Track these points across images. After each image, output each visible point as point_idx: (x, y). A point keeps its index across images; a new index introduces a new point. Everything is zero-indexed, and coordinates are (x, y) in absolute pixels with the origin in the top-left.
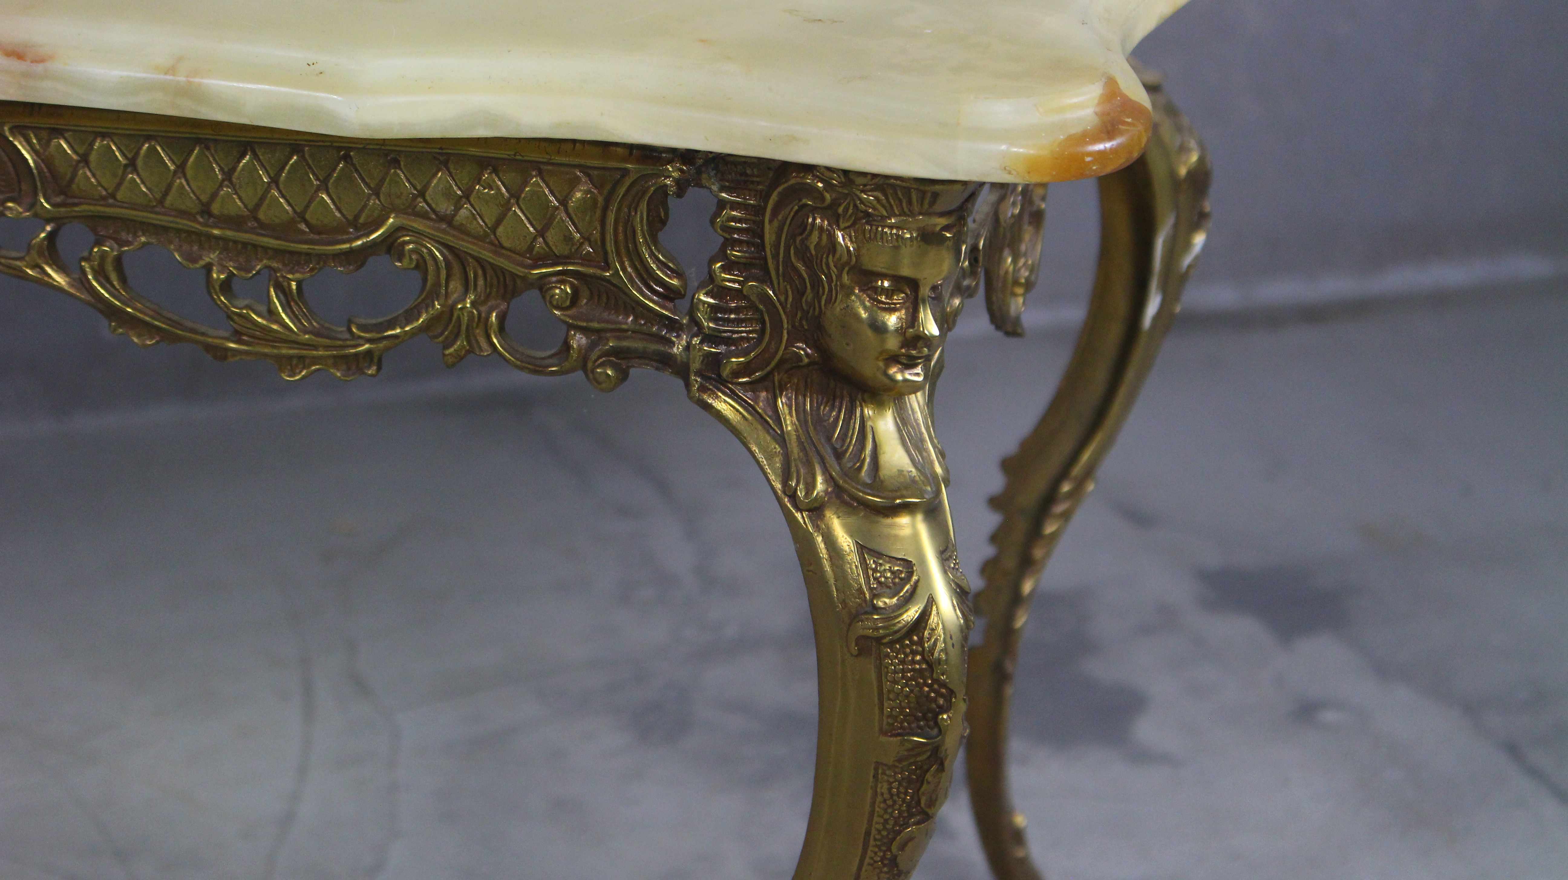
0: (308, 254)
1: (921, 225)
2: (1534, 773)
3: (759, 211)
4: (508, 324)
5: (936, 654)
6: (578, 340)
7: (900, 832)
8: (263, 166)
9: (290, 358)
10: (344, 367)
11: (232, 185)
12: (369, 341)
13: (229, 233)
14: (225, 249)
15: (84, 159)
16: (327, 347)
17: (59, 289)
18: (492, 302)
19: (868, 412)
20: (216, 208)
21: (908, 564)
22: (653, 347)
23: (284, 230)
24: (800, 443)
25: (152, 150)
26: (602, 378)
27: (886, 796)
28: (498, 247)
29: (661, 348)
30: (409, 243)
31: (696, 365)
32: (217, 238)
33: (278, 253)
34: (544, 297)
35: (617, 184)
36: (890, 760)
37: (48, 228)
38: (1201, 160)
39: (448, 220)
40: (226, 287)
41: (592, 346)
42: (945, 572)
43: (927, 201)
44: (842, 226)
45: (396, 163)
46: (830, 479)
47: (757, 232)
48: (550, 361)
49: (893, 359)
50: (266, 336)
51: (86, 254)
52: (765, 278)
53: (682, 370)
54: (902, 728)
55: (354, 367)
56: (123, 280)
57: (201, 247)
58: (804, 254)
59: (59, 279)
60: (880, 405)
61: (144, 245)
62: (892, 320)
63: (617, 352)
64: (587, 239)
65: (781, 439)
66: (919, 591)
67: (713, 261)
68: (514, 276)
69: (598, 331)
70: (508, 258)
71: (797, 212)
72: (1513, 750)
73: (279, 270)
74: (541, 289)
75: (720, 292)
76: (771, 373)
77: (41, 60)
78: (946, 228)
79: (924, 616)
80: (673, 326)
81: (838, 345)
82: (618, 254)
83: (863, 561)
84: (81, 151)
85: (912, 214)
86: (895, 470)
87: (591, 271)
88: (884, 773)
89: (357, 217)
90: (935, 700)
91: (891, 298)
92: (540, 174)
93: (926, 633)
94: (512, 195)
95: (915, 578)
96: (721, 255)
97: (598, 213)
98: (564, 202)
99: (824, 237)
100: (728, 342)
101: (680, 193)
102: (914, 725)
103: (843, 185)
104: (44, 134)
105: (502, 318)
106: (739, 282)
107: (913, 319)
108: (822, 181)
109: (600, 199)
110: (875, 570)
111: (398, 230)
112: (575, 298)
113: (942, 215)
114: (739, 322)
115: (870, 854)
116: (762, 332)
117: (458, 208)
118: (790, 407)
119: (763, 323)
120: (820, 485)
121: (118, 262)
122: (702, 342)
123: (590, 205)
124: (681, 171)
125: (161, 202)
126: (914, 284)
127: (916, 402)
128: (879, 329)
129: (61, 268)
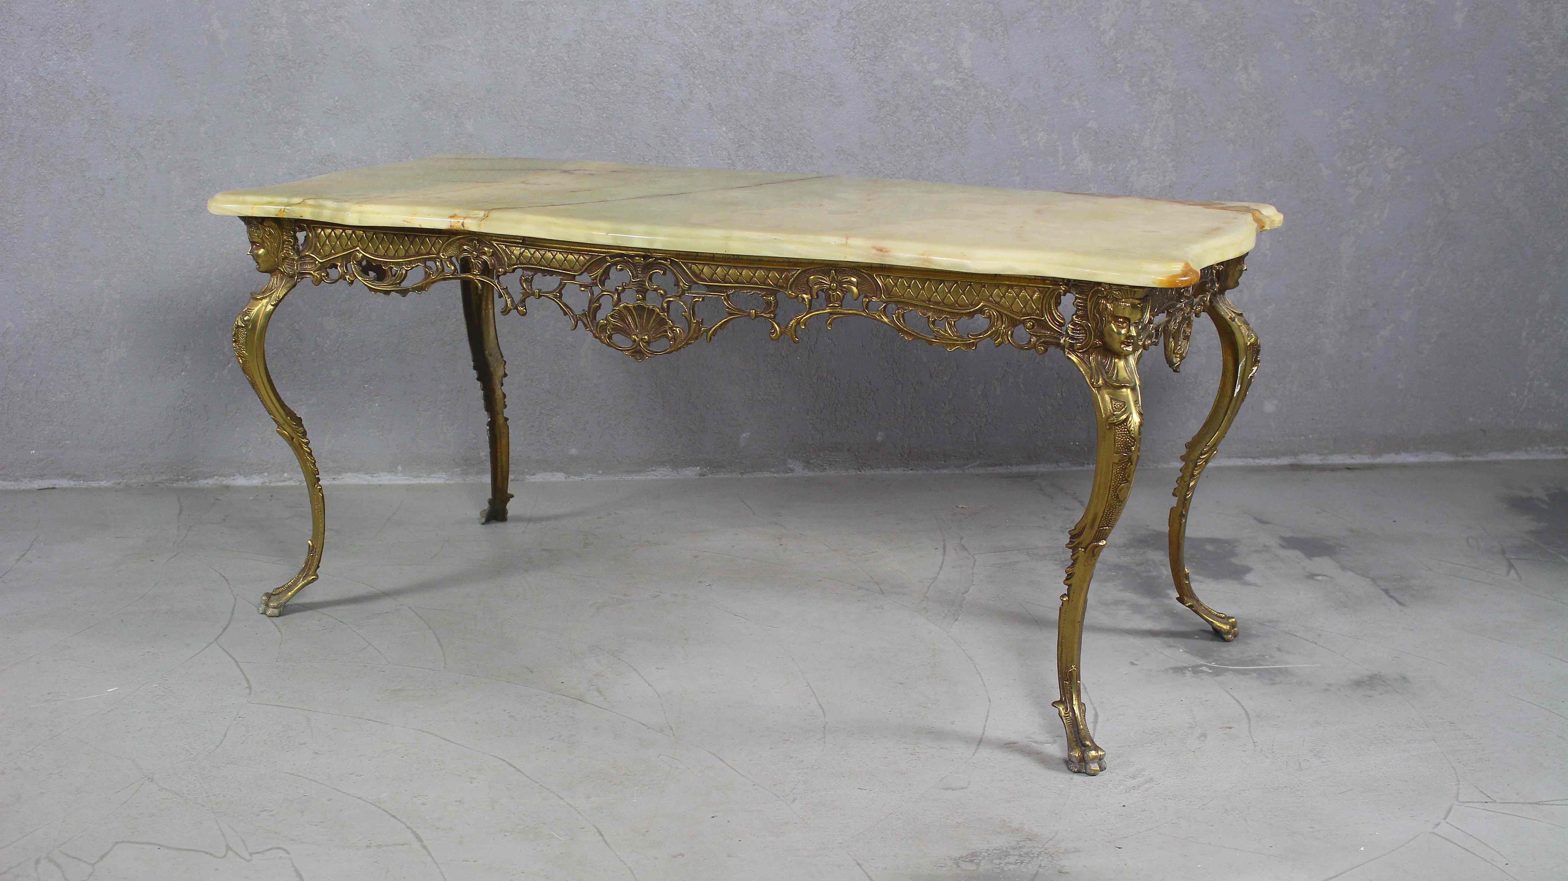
0: (957, 313)
1: (1131, 301)
2: (1391, 597)
3: (1086, 300)
4: (1014, 335)
5: (1131, 429)
6: (1033, 339)
7: (1119, 486)
8: (946, 287)
9: (950, 344)
10: (965, 347)
11: (937, 292)
12: (973, 339)
13: (935, 307)
14: (934, 312)
15: (896, 285)
16: (961, 341)
17: (885, 323)
18: (1010, 328)
19: (1117, 360)
20: (932, 299)
21: (1124, 403)
22: (1055, 341)
23: (951, 306)
24: (1096, 369)
25: (915, 282)
26: (1040, 350)
27: (1115, 474)
28: (1012, 312)
29: (1057, 341)
30: (986, 310)
31: (1067, 346)
32: (932, 308)
33: (949, 313)
34: (1024, 326)
35: (1047, 292)
36: (1116, 461)
37: (884, 305)
38: (1256, 340)
39: (998, 303)
40: (933, 323)
41: (1037, 341)
42: (1136, 409)
43: (1132, 294)
44: (1109, 302)
45: (984, 286)
46: (1104, 379)
47: (1085, 307)
48: (1025, 345)
49: (1123, 343)
50: (943, 337)
51: (894, 313)
52: (1088, 320)
53: (1063, 348)
54: (1121, 451)
55: (969, 347)
56: (904, 320)
57: (927, 310)
58: (1099, 312)
59: (886, 320)
60: (1120, 359)
61: (911, 310)
62: (1123, 331)
63: (1044, 342)
64: (1037, 308)
65: (1091, 368)
66: (1127, 410)
67: (1073, 315)
68: (1016, 319)
69: (1039, 336)
70: (1015, 315)
71: (1097, 299)
72: (1386, 591)
73: (949, 318)
74: (1024, 324)
75: (1075, 324)
76: (1088, 349)
77: (887, 252)
78: (1139, 304)
79: (1127, 418)
80: (1061, 334)
81: (1107, 339)
82: (1046, 313)
83: (1111, 402)
84: (895, 282)
85: (1128, 298)
86: (1122, 378)
87: (1038, 318)
88: (1115, 466)
89: (972, 303)
90: (1130, 443)
91: (1123, 324)
92: (1025, 290)
93: (1128, 423)
94: (1017, 296)
95: (1126, 407)
96: (1076, 314)
97: (1041, 300)
98: (1031, 298)
99: (1104, 306)
100: (1076, 339)
101: (1064, 295)
102: (1124, 450)
103: (1109, 289)
104: (885, 277)
105: (1012, 333)
106: (1080, 322)
107: (1129, 330)
108: (1104, 288)
109: (1042, 297)
110: (1115, 404)
111: (983, 306)
112: (1033, 326)
113: (1137, 299)
114: (1079, 334)
115: (1110, 493)
116: (1086, 337)
117: (1001, 299)
118: (1094, 360)
119: (1087, 335)
120: (1100, 382)
121: (903, 315)
122: (1069, 339)
123: (1039, 298)
124: (1065, 288)
125: (917, 297)
126: (1129, 320)
127: (1132, 360)
128: (1119, 333)
129: (887, 317)
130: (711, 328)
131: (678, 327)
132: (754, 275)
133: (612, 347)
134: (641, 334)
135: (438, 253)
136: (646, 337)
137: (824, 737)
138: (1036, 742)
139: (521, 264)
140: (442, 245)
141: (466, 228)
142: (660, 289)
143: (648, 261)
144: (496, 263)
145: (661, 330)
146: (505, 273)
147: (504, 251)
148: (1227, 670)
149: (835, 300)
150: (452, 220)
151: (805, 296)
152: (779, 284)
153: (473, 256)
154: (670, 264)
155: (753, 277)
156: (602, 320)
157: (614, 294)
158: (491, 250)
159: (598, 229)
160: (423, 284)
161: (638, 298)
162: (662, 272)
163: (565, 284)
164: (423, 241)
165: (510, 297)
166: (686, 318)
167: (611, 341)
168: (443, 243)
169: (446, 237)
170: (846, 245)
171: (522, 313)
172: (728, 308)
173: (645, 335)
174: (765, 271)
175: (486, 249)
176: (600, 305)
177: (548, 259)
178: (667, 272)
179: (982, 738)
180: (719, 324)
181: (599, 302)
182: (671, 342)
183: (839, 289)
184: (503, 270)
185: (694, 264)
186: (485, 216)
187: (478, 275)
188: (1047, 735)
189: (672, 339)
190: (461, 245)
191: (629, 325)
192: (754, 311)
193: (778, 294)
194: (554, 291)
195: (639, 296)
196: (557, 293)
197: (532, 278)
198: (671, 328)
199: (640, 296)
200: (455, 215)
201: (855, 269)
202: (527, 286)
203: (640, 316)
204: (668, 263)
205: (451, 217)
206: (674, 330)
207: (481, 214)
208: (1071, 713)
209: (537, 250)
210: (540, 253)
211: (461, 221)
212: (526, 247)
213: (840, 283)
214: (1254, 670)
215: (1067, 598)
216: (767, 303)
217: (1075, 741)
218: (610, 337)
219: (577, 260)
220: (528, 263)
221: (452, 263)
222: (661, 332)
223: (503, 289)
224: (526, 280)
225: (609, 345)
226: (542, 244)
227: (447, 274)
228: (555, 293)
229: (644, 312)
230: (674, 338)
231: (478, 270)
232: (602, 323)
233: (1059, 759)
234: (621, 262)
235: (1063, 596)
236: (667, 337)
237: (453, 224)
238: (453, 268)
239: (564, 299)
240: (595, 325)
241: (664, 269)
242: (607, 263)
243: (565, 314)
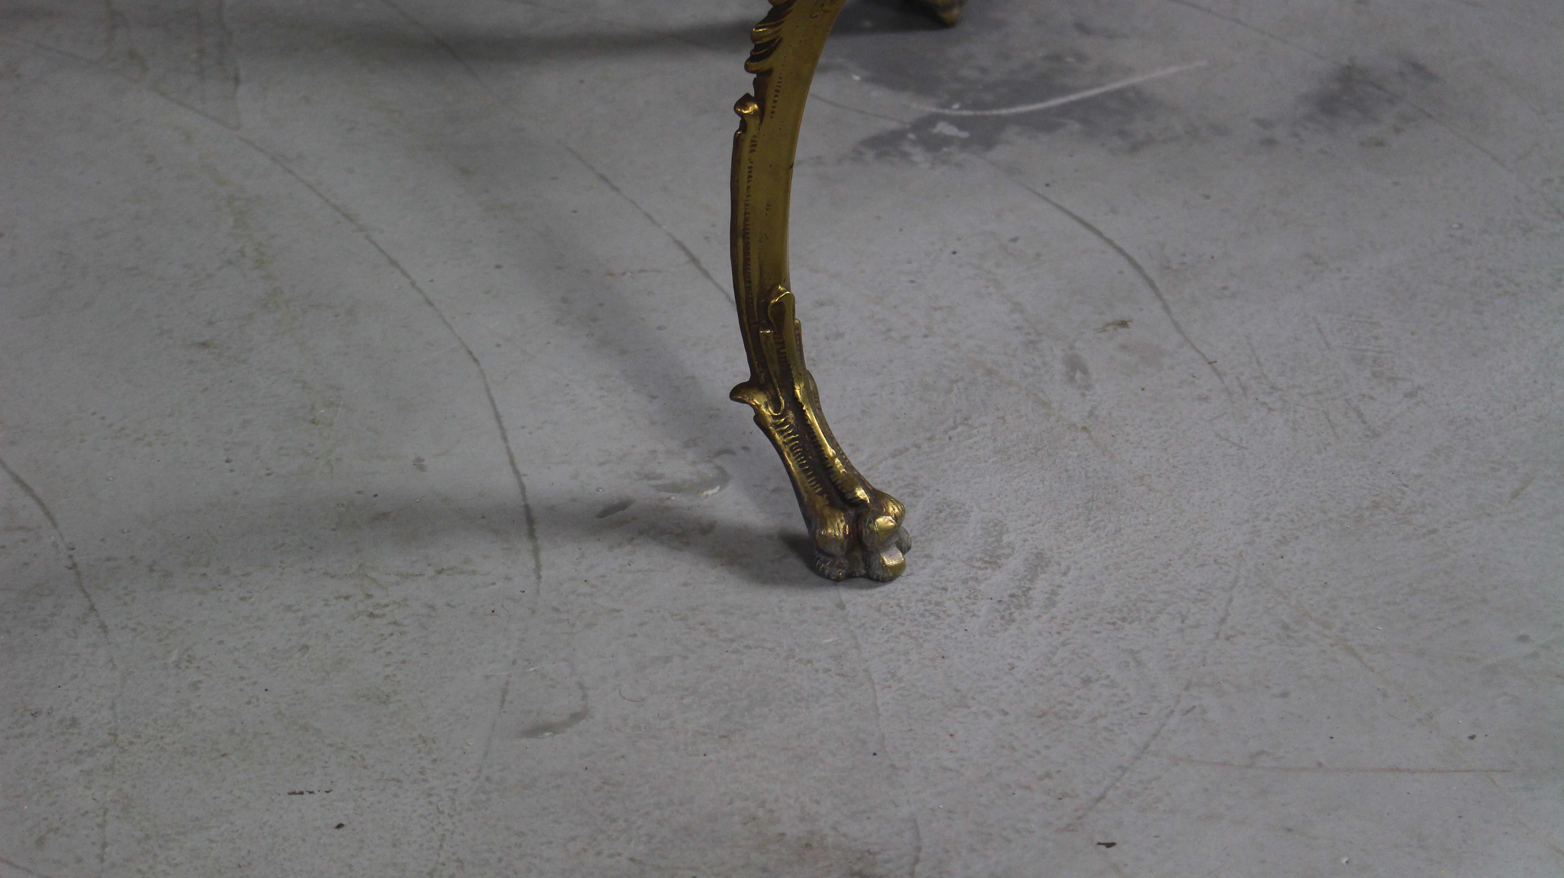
137: (92, 608)
138: (676, 488)
148: (1002, 123)
179: (527, 508)
188: (690, 455)
208: (791, 414)
214: (1065, 111)
215: (756, 106)
217: (821, 494)
233: (770, 537)
235: (743, 102)
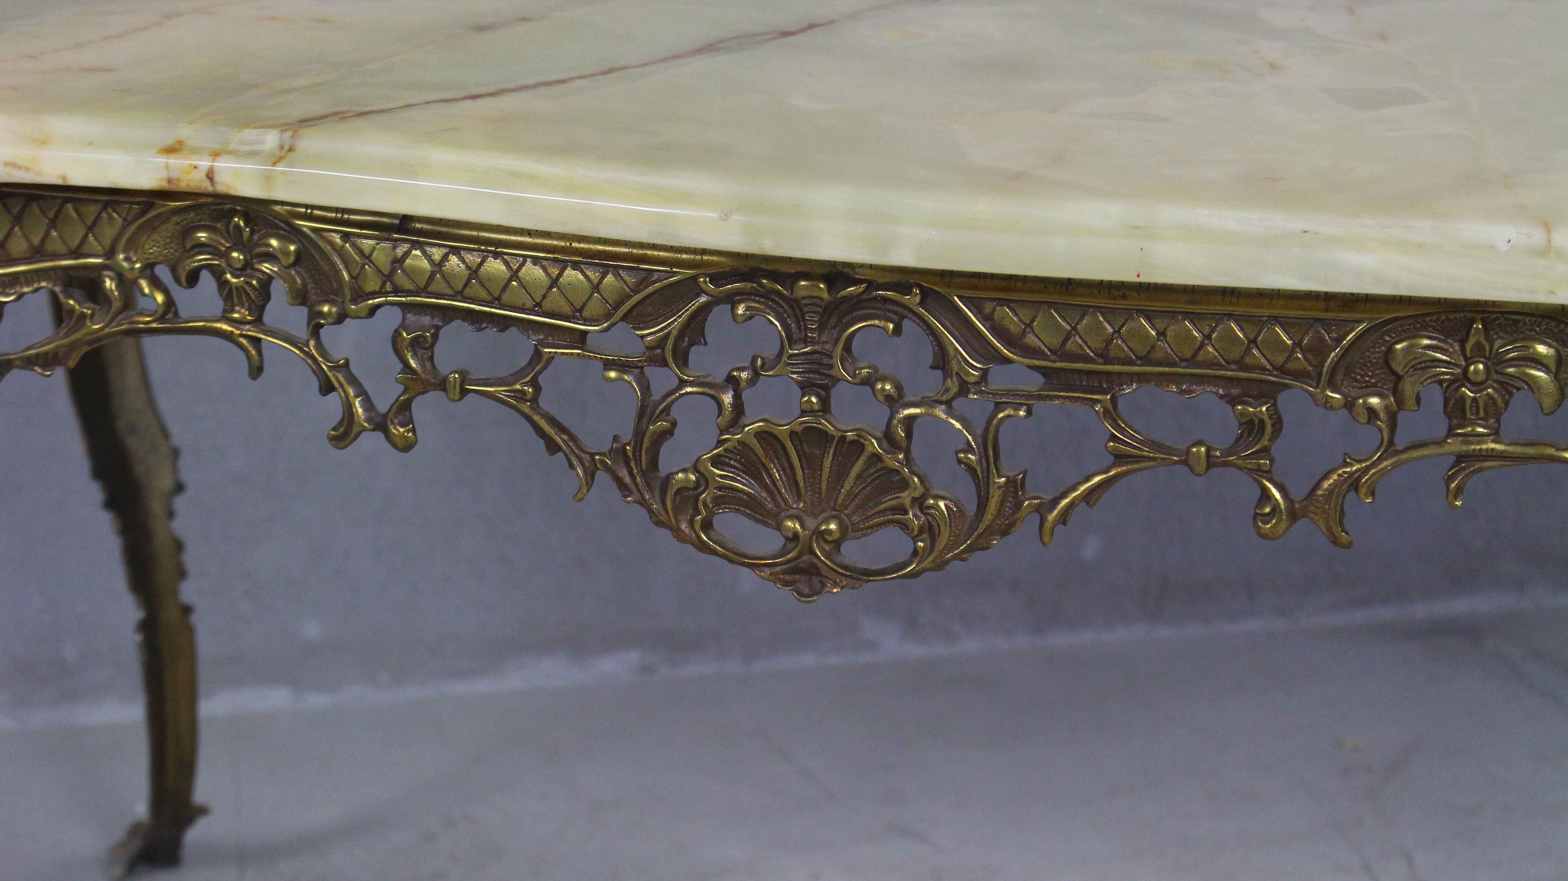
130: (1055, 502)
131: (943, 498)
132: (1208, 337)
133: (714, 553)
134: (815, 515)
135: (110, 254)
136: (833, 526)
139: (397, 291)
140: (124, 228)
141: (221, 188)
142: (884, 379)
143: (843, 293)
144: (311, 286)
145: (883, 506)
146: (341, 318)
147: (340, 251)
149: (1482, 414)
150: (174, 161)
151: (1374, 401)
152: (1291, 366)
153: (229, 265)
154: (922, 303)
155: (1202, 345)
156: (684, 471)
157: (722, 389)
158: (292, 248)
159: (686, 198)
160: (59, 347)
161: (806, 407)
162: (891, 326)
163: (552, 358)
164: (58, 212)
165: (362, 392)
166: (970, 469)
167: (712, 533)
168: (127, 224)
169: (138, 203)
170: (1545, 251)
171: (400, 443)
172: (1113, 438)
173: (827, 521)
174: (1244, 326)
175: (274, 242)
176: (674, 424)
177: (491, 278)
178: (906, 323)
180: (1082, 488)
181: (668, 414)
182: (921, 544)
183: (1496, 381)
184: (334, 310)
185: (1002, 302)
186: (282, 147)
187: (249, 323)
189: (921, 530)
190: (187, 231)
191: (772, 490)
192: (1203, 449)
193: (1283, 398)
194: (517, 376)
195: (809, 401)
196: (526, 384)
197: (435, 336)
198: (919, 502)
199: (814, 400)
200: (180, 143)
201: (1553, 319)
202: (421, 362)
203: (811, 463)
204: (913, 299)
205: (171, 150)
206: (930, 507)
207: (271, 140)
209: (456, 251)
210: (464, 262)
211: (204, 164)
212: (417, 242)
213: (1496, 362)
216: (1251, 422)
218: (707, 526)
219: (596, 288)
220: (423, 291)
221: (156, 284)
222: (883, 512)
223: (336, 368)
224: (416, 344)
225: (703, 547)
226: (475, 233)
227: (141, 319)
228: (518, 387)
229: (824, 451)
230: (930, 531)
231: (249, 309)
232: (682, 481)
234: (750, 294)
236: (904, 526)
237: (175, 175)
238: (160, 298)
239: (543, 401)
240: (657, 485)
241: (896, 318)
242: (698, 295)
243: (553, 447)
